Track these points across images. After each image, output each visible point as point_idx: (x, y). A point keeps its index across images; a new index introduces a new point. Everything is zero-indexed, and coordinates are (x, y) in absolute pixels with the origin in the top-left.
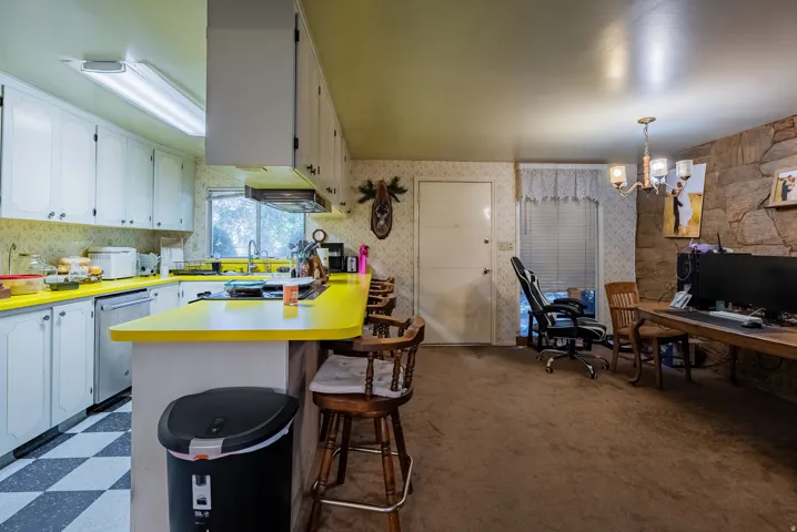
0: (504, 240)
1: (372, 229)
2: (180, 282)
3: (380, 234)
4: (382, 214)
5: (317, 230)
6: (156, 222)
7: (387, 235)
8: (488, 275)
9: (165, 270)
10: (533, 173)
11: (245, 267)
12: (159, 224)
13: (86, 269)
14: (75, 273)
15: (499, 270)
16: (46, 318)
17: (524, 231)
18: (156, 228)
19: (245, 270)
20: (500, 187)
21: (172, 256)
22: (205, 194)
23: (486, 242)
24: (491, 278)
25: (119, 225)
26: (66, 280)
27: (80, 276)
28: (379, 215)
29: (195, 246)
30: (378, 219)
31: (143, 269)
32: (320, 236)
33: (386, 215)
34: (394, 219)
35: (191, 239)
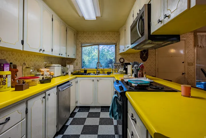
0: (189, 62)
1: (141, 58)
2: (76, 77)
3: (144, 60)
4: (145, 52)
5: (121, 58)
6: (67, 55)
7: (146, 60)
8: (184, 75)
9: (70, 73)
10: (202, 36)
11: (95, 72)
12: (68, 56)
13: (49, 73)
14: (46, 75)
15: (188, 73)
16: (44, 97)
17: (197, 58)
18: (67, 57)
19: (95, 73)
20: (188, 42)
21: (71, 68)
22: (80, 45)
23: (183, 62)
24: (185, 75)
25: (58, 56)
26: (43, 78)
27: (48, 76)
28: (143, 53)
29: (77, 64)
30: (143, 54)
31: (64, 73)
32: (122, 60)
33: (146, 53)
34: (149, 54)
35: (76, 61)
